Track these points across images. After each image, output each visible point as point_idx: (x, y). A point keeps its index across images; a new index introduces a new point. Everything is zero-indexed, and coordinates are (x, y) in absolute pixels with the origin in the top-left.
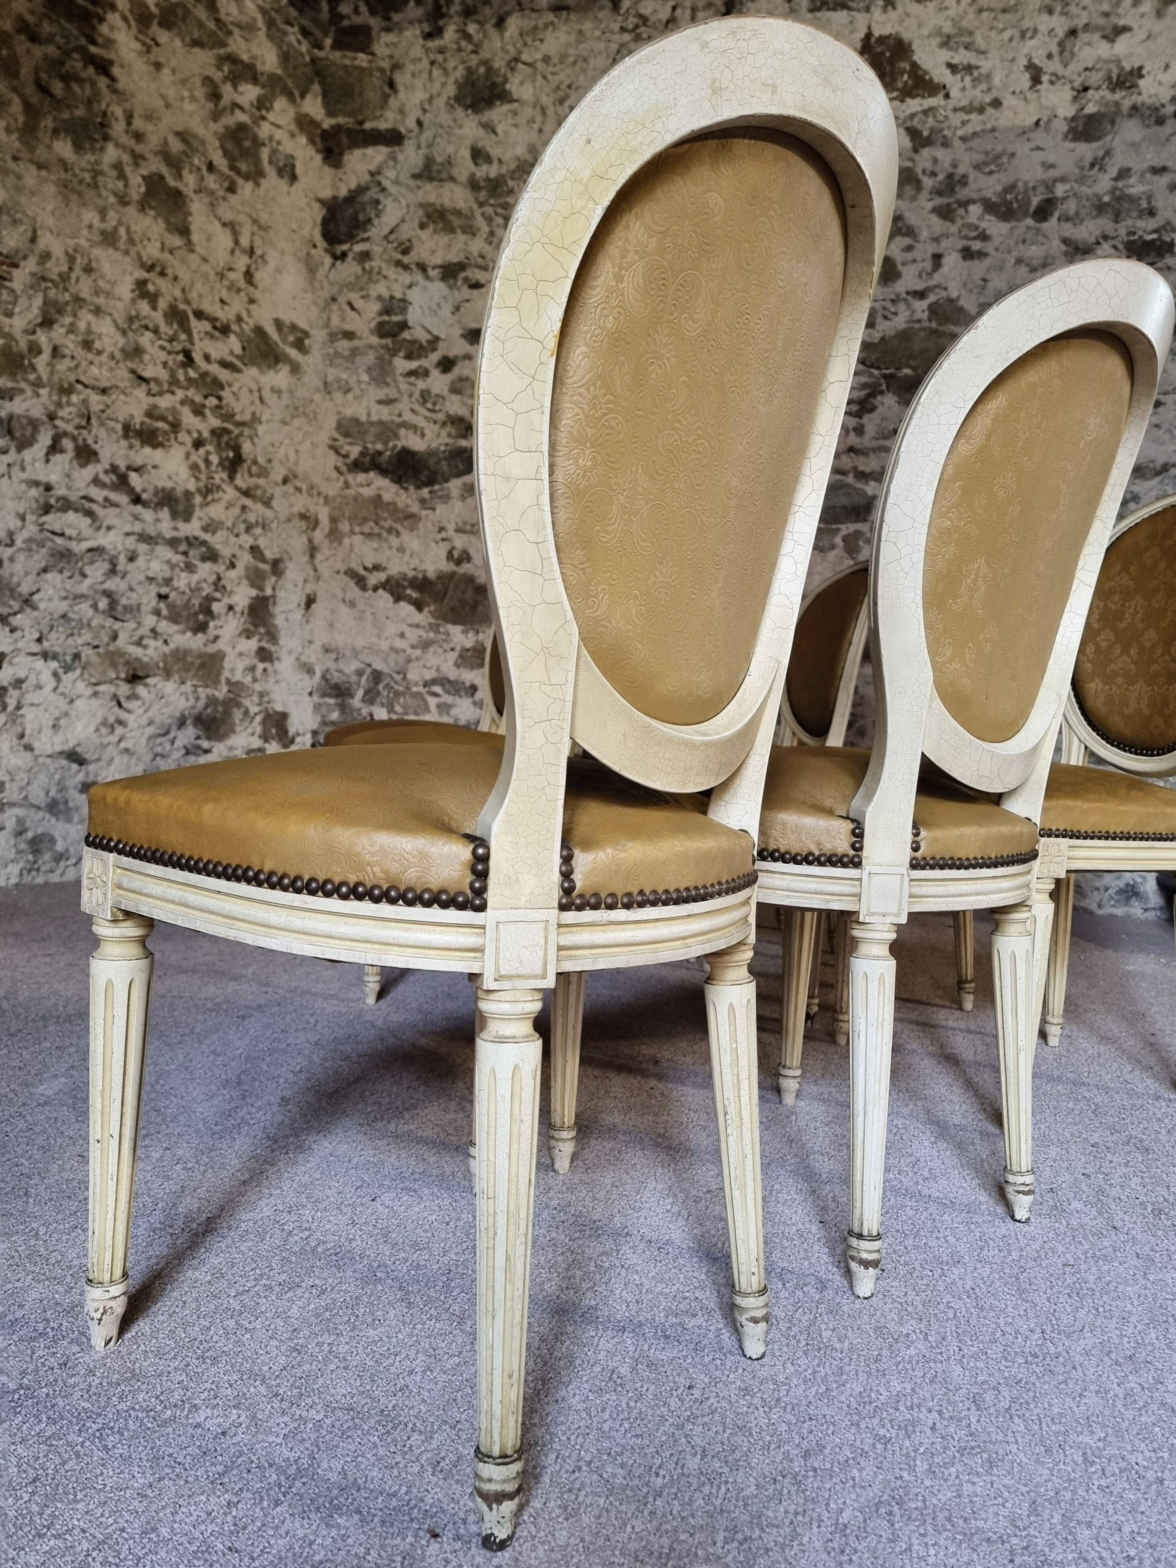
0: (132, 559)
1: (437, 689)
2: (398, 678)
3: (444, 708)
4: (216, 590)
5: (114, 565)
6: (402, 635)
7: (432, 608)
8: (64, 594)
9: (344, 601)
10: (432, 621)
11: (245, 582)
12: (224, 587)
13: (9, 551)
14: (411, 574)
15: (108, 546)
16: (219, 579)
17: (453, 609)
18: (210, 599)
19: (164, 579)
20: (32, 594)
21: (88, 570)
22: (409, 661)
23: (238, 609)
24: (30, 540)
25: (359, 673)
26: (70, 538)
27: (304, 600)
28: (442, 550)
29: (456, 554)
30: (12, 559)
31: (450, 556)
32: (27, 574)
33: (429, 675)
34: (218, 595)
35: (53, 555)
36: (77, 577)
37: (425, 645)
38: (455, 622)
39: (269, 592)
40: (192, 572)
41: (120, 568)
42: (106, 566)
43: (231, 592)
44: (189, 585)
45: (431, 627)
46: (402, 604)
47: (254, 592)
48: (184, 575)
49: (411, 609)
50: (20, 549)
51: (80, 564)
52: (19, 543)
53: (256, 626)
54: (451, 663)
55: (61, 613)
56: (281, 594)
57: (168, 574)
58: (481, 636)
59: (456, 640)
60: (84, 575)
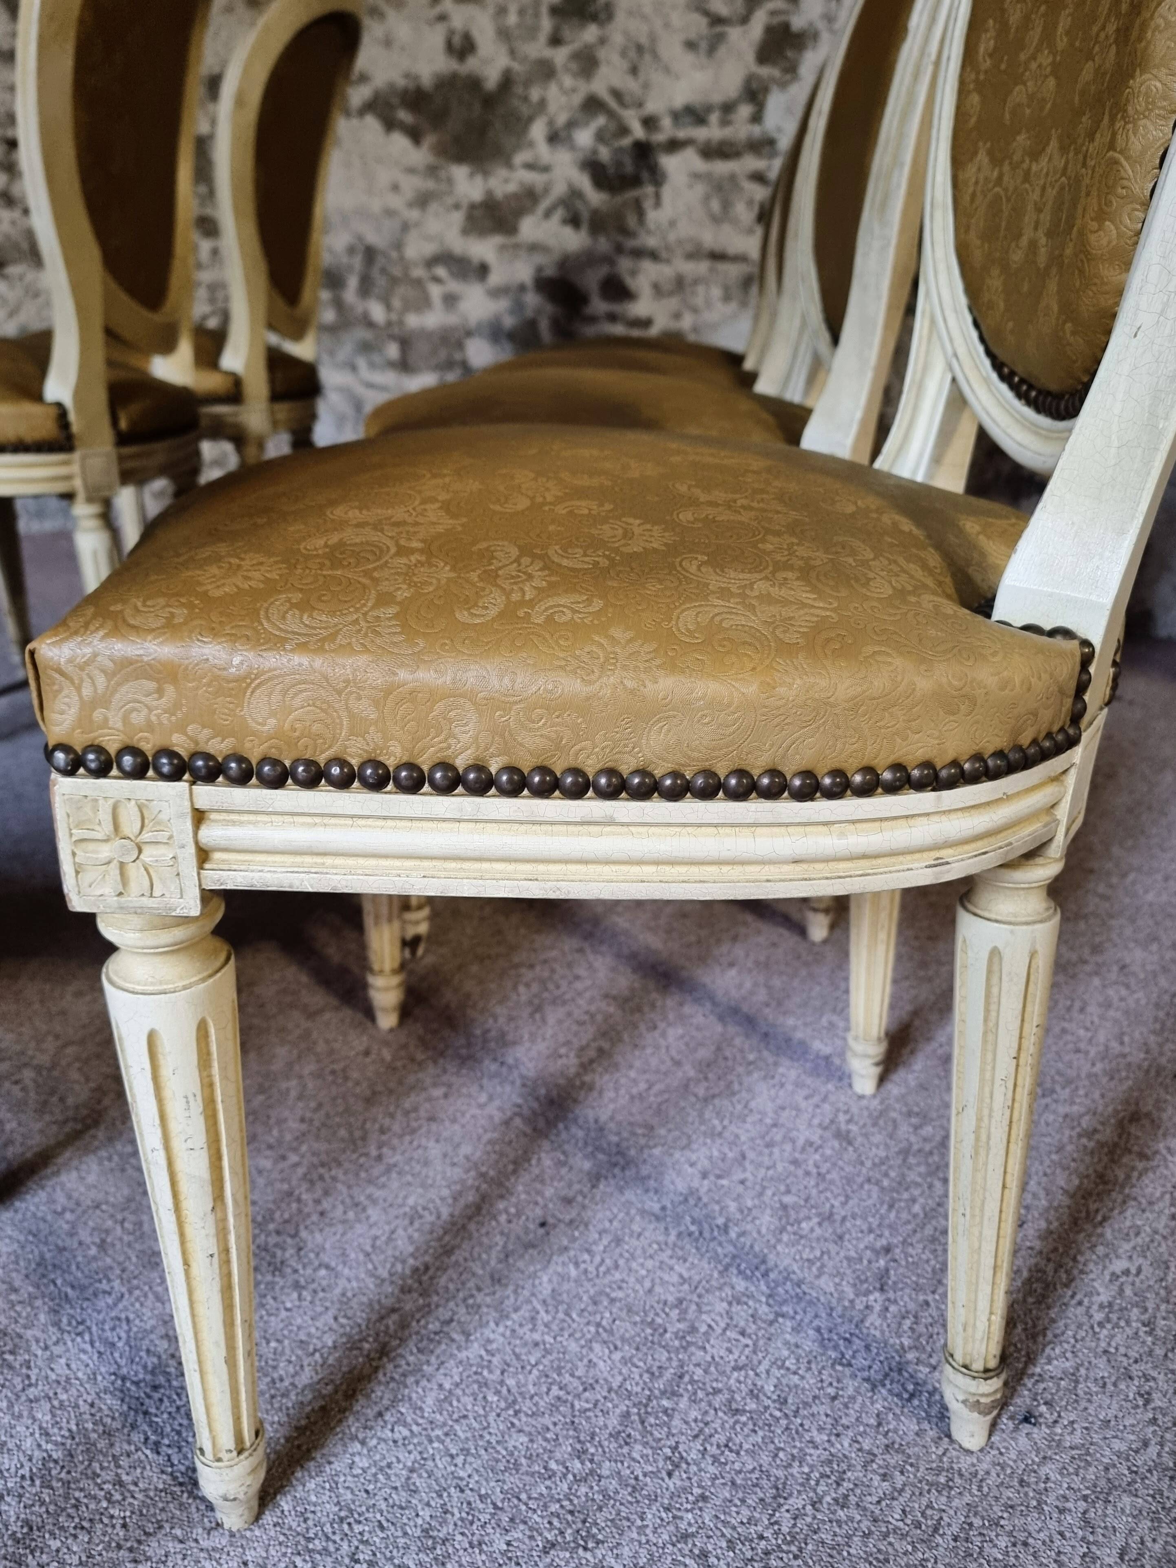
1: (441, 271)
2: (394, 254)
3: (450, 300)
6: (395, 188)
7: (432, 138)
10: (432, 160)
14: (401, 82)
17: (457, 138)
22: (405, 227)
25: (351, 250)
28: (436, 38)
29: (457, 40)
31: (450, 47)
33: (429, 249)
37: (423, 201)
38: (459, 160)
45: (432, 171)
46: (395, 134)
49: (406, 142)
54: (456, 229)
58: (492, 183)
59: (461, 190)
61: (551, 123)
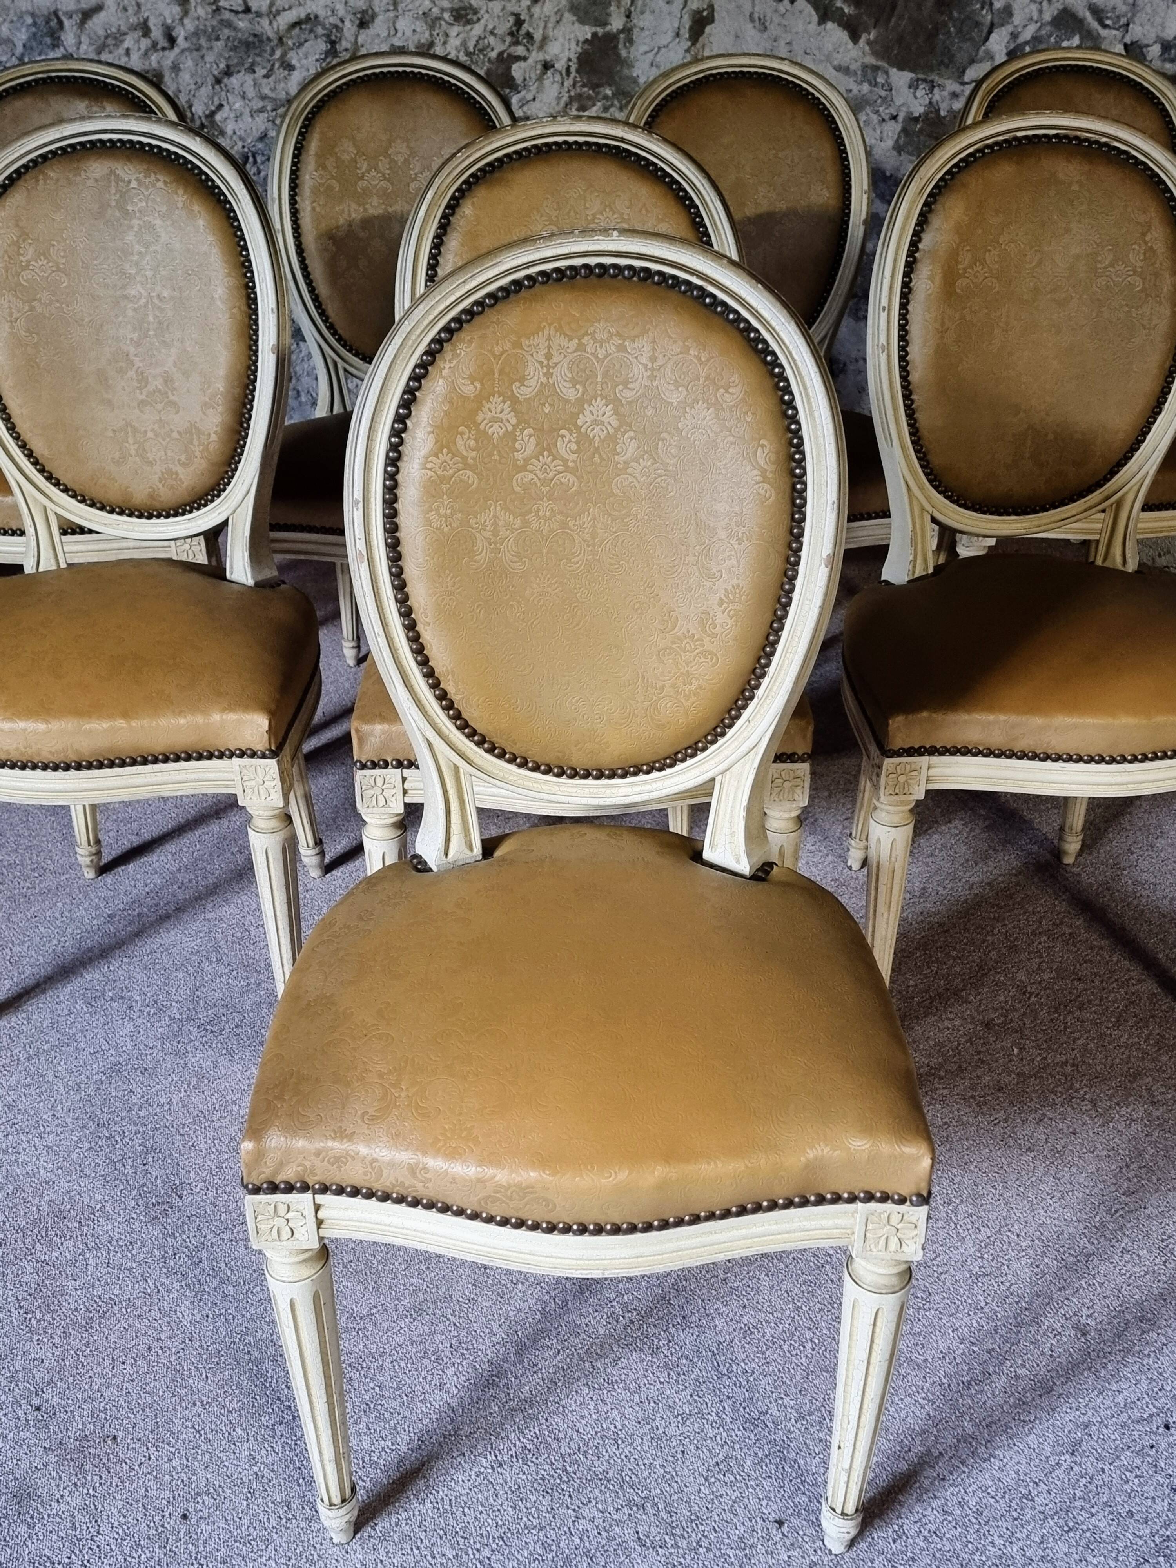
0: (363, 24)
4: (517, 43)
5: (333, 43)
7: (872, 37)
8: (258, 104)
9: (751, 19)
10: (871, 60)
11: (568, 17)
12: (529, 36)
13: (172, 55)
15: (322, 13)
16: (519, 23)
17: (900, 40)
18: (506, 61)
19: (420, 46)
20: (213, 114)
21: (293, 58)
23: (560, 65)
24: (196, 34)
26: (259, 15)
27: (687, 22)
30: (176, 68)
32: (198, 86)
34: (520, 50)
35: (234, 49)
36: (280, 73)
38: (901, 69)
39: (616, 23)
40: (469, 22)
41: (344, 44)
42: (322, 46)
43: (545, 39)
44: (464, 43)
45: (869, 73)
46: (830, 25)
47: (586, 32)
48: (454, 31)
49: (842, 35)
50: (183, 51)
51: (278, 53)
52: (180, 41)
53: (595, 87)
54: (890, 143)
55: (256, 134)
56: (642, 21)
57: (425, 37)
58: (937, 95)
59: (898, 102)
60: (290, 68)
61: (1014, 36)
